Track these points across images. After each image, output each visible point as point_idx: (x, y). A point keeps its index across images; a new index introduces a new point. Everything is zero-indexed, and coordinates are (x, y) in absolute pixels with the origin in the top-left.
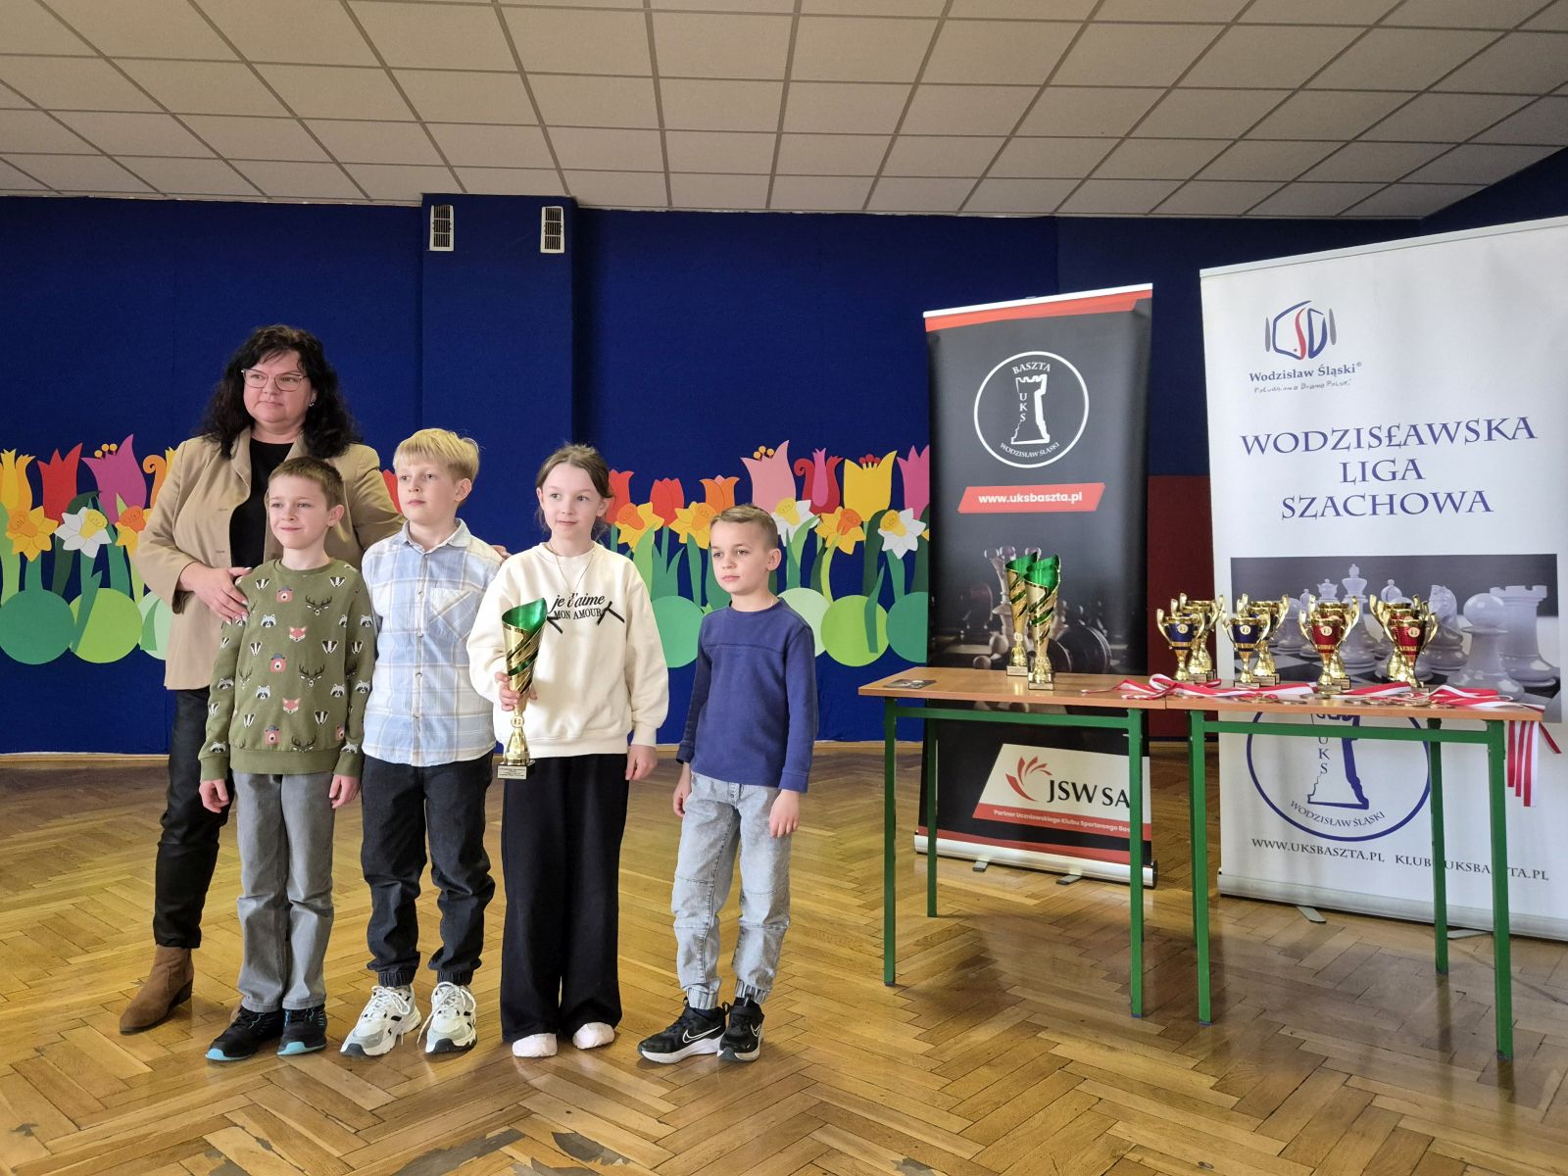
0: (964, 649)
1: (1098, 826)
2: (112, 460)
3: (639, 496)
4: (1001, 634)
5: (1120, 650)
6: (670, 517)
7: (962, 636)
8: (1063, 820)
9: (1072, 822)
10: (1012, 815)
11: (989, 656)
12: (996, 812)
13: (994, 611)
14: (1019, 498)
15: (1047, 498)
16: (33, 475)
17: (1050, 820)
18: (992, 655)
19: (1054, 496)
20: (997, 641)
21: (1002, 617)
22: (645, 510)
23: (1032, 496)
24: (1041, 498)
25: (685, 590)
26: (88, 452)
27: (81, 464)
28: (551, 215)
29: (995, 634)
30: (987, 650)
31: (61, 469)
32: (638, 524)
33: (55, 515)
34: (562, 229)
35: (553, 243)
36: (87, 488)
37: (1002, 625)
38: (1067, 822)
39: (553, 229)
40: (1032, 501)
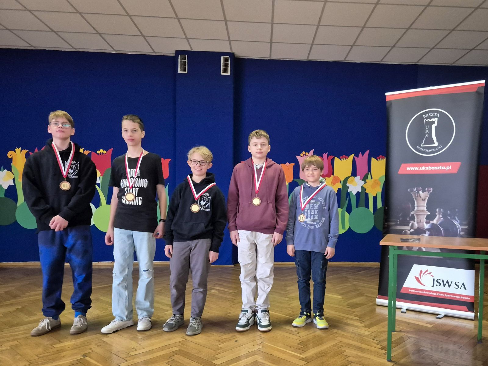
0: (399, 228)
1: (453, 296)
4: (414, 222)
5: (465, 228)
7: (398, 223)
8: (438, 294)
9: (442, 295)
10: (416, 291)
11: (409, 230)
12: (410, 290)
13: (412, 213)
14: (424, 168)
15: (436, 168)
17: (432, 294)
18: (410, 230)
19: (439, 167)
20: (413, 224)
21: (415, 215)
23: (429, 167)
24: (433, 168)
28: (225, 60)
29: (412, 222)
30: (408, 228)
34: (229, 65)
35: (225, 71)
37: (415, 218)
38: (439, 295)
39: (226, 65)
40: (429, 169)
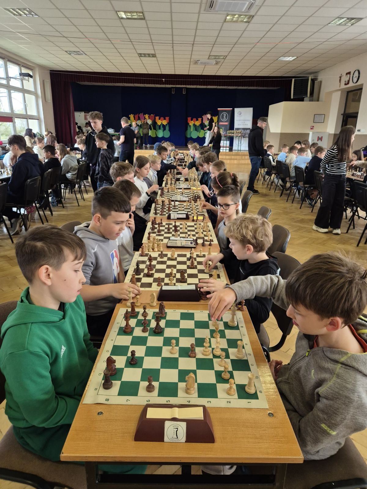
2: (141, 115)
3: (192, 120)
6: (195, 122)
16: (134, 116)
22: (192, 121)
25: (196, 130)
26: (139, 114)
27: (139, 116)
28: (184, 89)
31: (137, 116)
32: (191, 123)
33: (136, 121)
35: (184, 92)
36: (139, 119)
39: (184, 91)
